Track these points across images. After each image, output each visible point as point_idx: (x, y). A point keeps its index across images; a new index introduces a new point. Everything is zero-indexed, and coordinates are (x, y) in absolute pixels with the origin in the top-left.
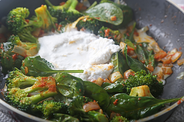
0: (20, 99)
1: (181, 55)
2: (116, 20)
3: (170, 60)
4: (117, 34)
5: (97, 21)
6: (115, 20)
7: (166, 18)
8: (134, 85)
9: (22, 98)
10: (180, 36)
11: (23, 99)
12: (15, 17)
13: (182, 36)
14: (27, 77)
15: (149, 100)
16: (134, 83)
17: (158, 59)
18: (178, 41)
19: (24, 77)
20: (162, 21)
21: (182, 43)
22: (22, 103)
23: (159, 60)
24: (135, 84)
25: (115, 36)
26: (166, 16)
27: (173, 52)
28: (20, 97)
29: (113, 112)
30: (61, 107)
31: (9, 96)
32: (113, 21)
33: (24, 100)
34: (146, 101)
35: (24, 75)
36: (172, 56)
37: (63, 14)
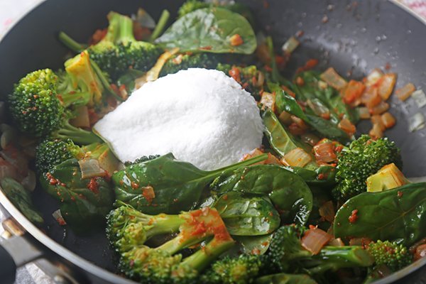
0: (170, 268)
1: (396, 79)
2: (244, 43)
3: (378, 95)
4: (255, 73)
5: (205, 55)
6: (242, 42)
7: (331, 10)
8: (361, 170)
9: (173, 268)
10: (378, 42)
11: (176, 268)
12: (38, 98)
13: (381, 40)
14: (152, 217)
15: (418, 191)
16: (358, 166)
17: (353, 100)
18: (376, 53)
19: (144, 218)
20: (325, 19)
21: (389, 54)
22: (179, 277)
23: (357, 103)
24: (363, 168)
25: (254, 78)
26: (330, 7)
27: (374, 79)
28: (168, 266)
29: (353, 238)
30: (262, 262)
31: (138, 270)
32: (237, 46)
33: (182, 270)
34: (413, 194)
35: (143, 215)
36: (377, 85)
37: (121, 58)
